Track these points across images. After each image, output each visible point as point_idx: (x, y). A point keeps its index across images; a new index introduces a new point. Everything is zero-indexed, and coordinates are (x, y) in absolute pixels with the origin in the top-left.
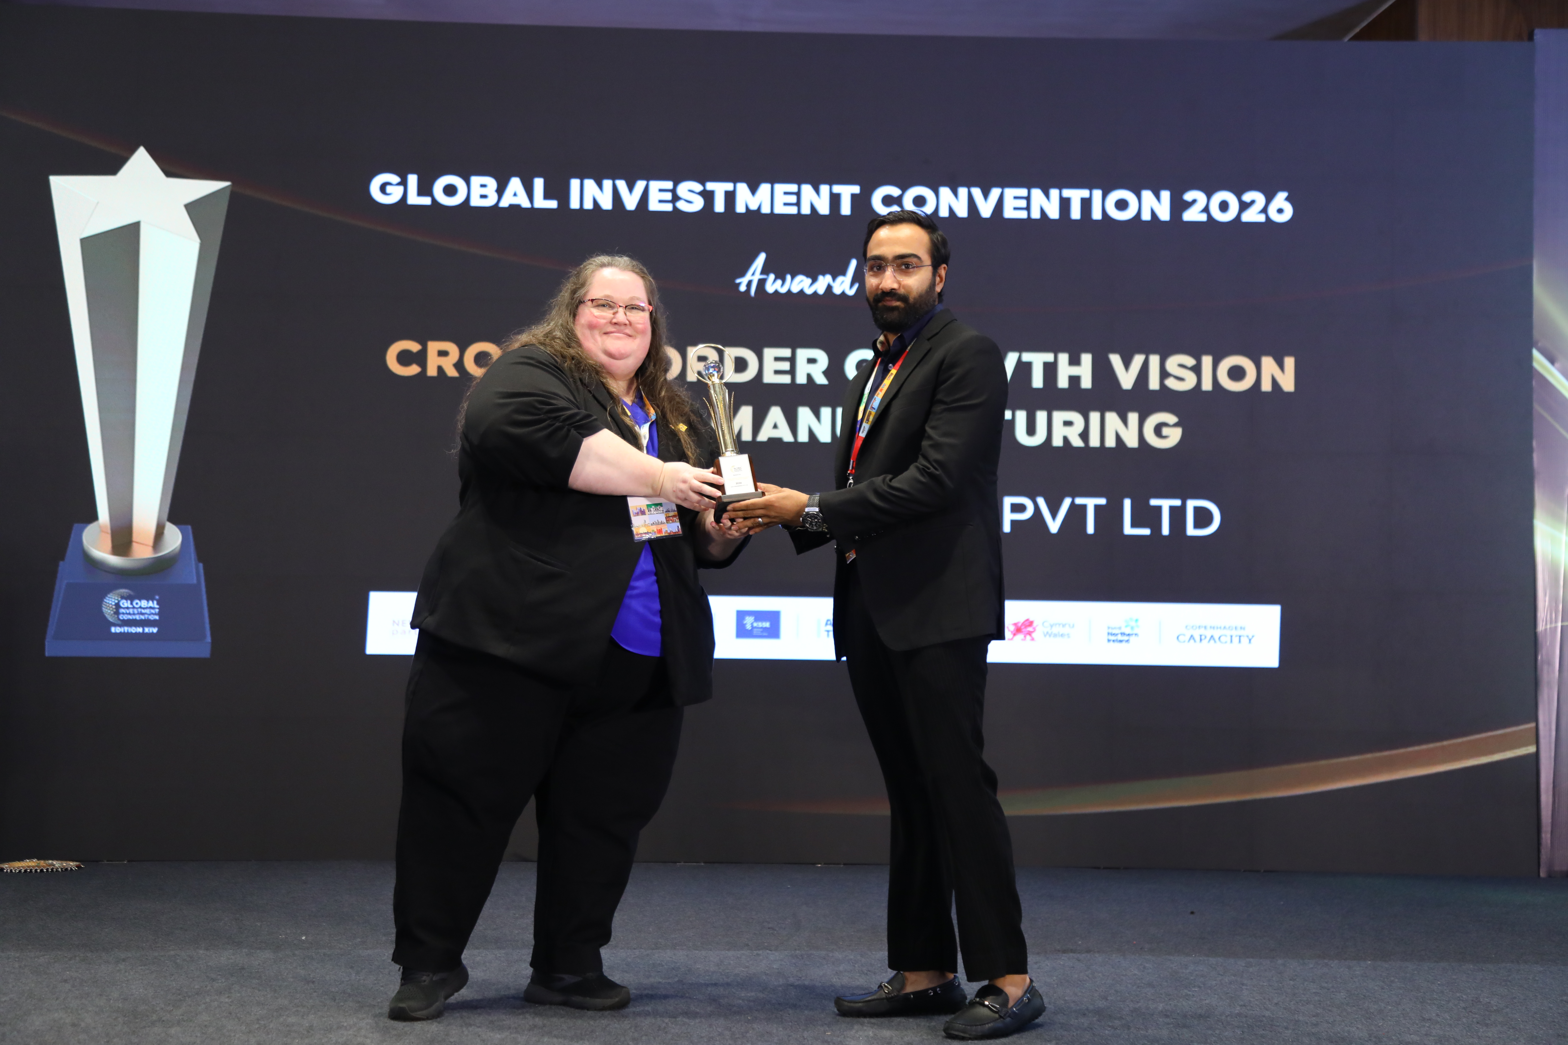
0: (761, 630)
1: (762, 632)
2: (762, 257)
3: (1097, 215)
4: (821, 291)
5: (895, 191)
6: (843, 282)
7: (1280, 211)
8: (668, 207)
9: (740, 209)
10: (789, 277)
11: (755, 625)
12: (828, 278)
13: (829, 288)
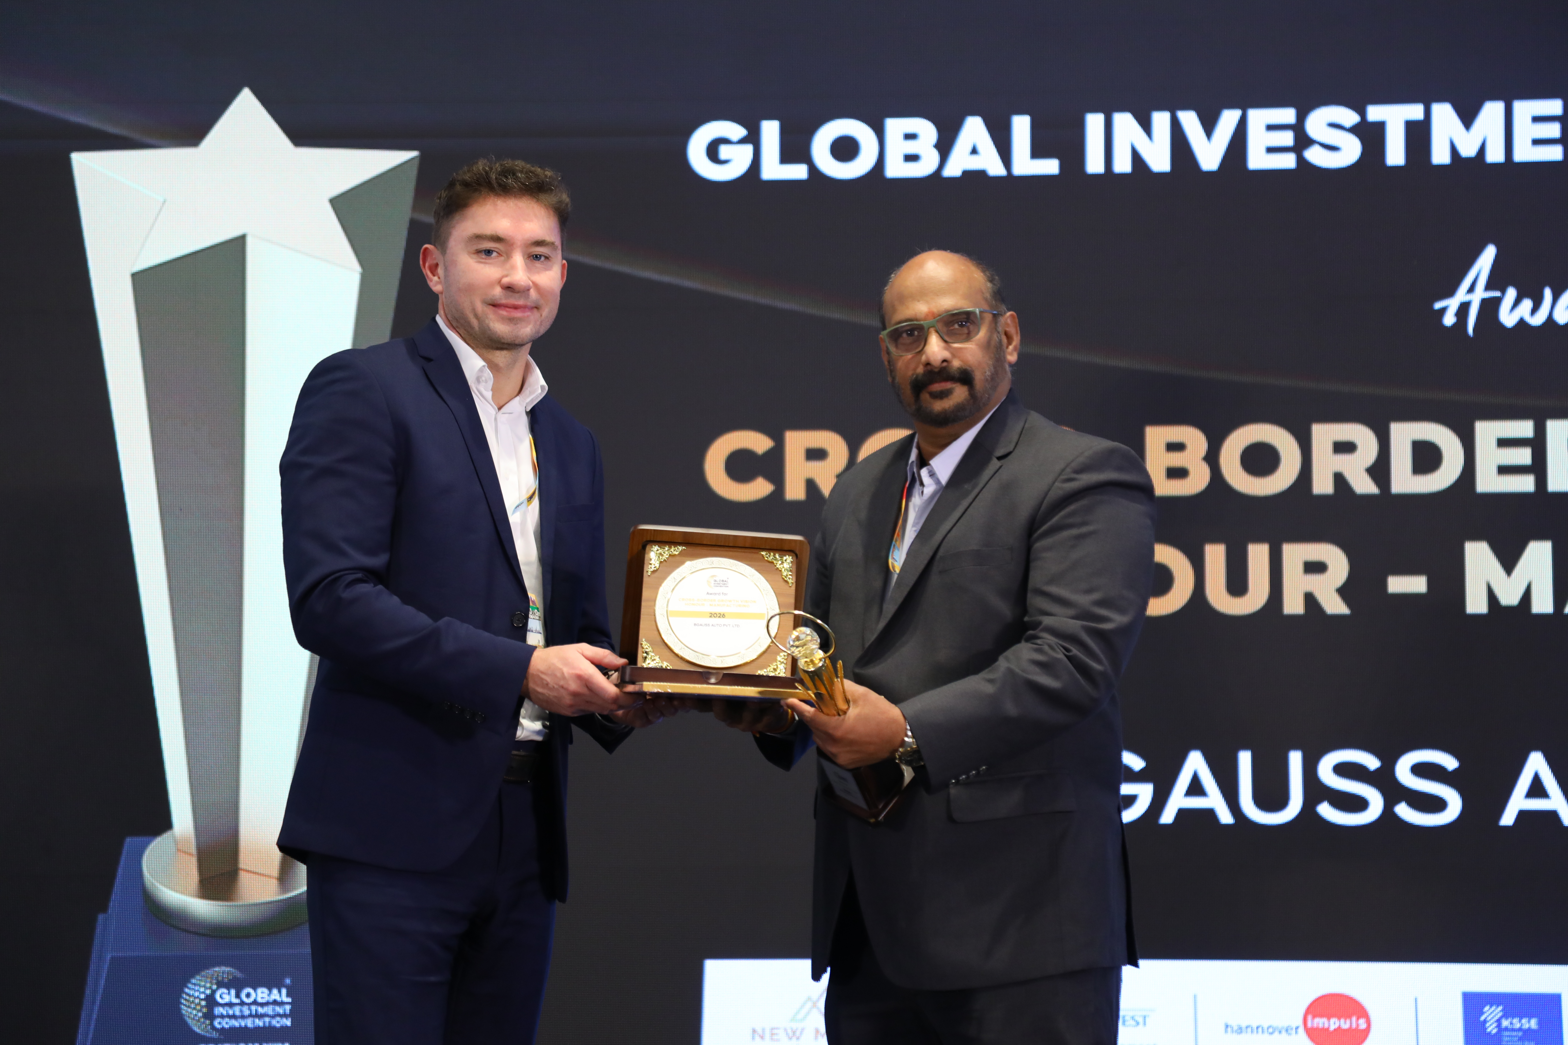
0: (1520, 1034)
1: (1521, 1039)
2: (1489, 255)
8: (1288, 161)
9: (1440, 156)
10: (1548, 293)
11: (1505, 1023)
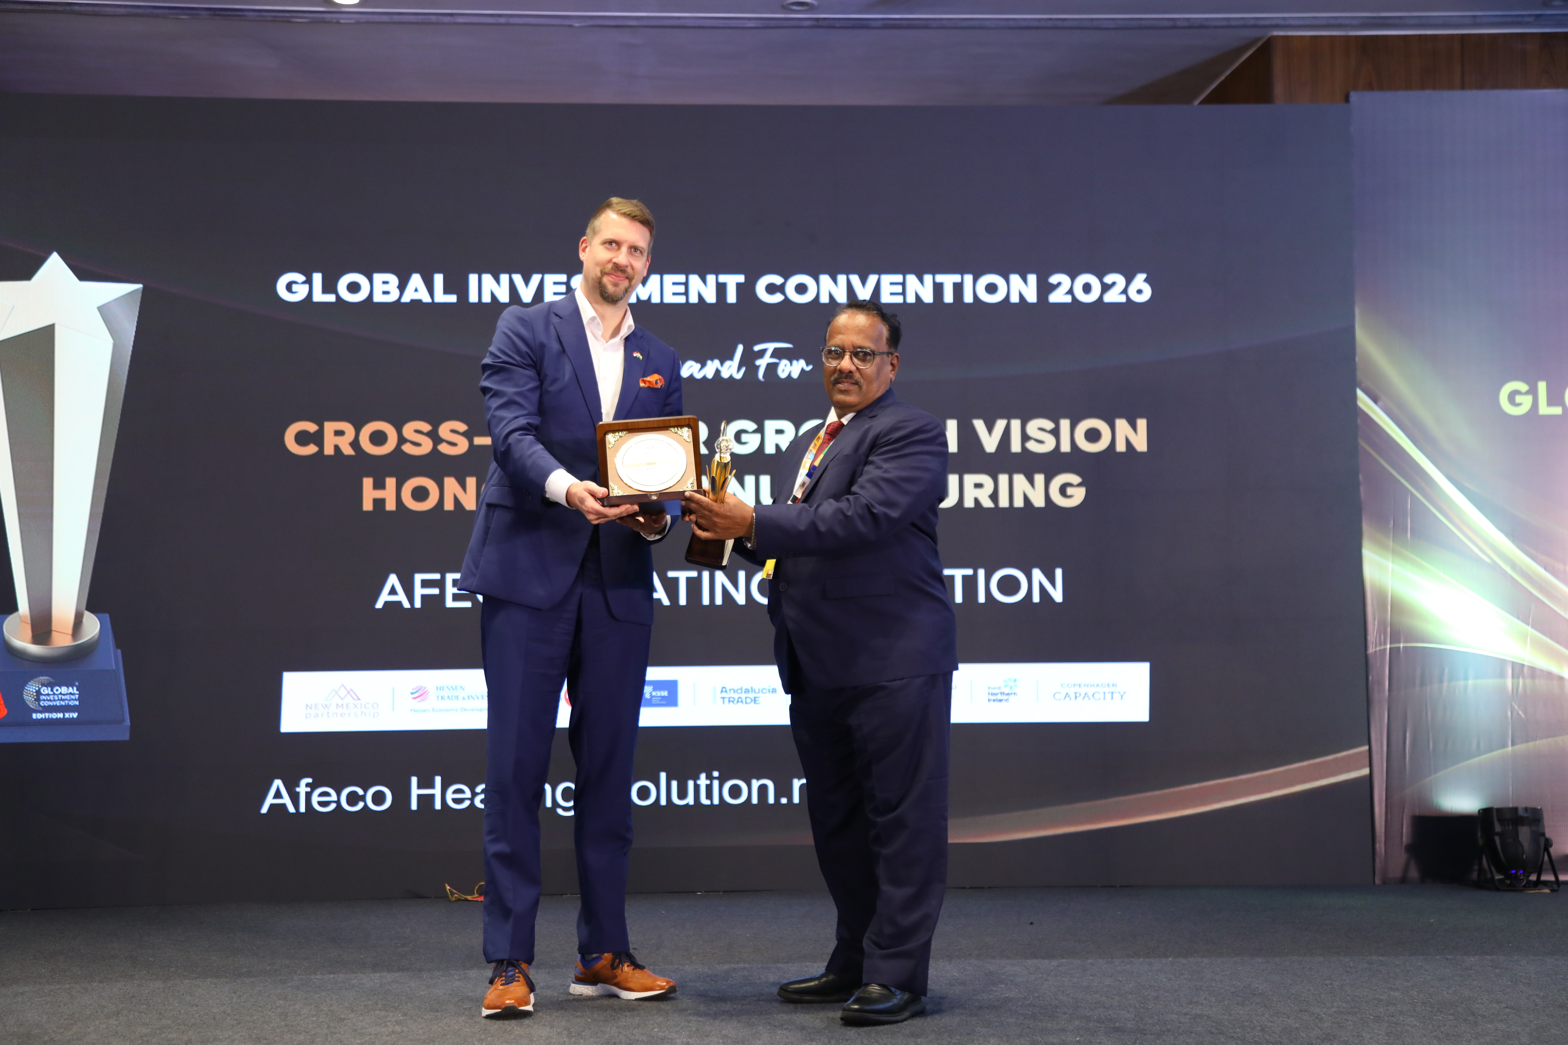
1: (660, 700)
3: (968, 298)
4: (710, 376)
5: (777, 280)
6: (730, 366)
7: (1140, 292)
12: (717, 363)
13: (718, 372)
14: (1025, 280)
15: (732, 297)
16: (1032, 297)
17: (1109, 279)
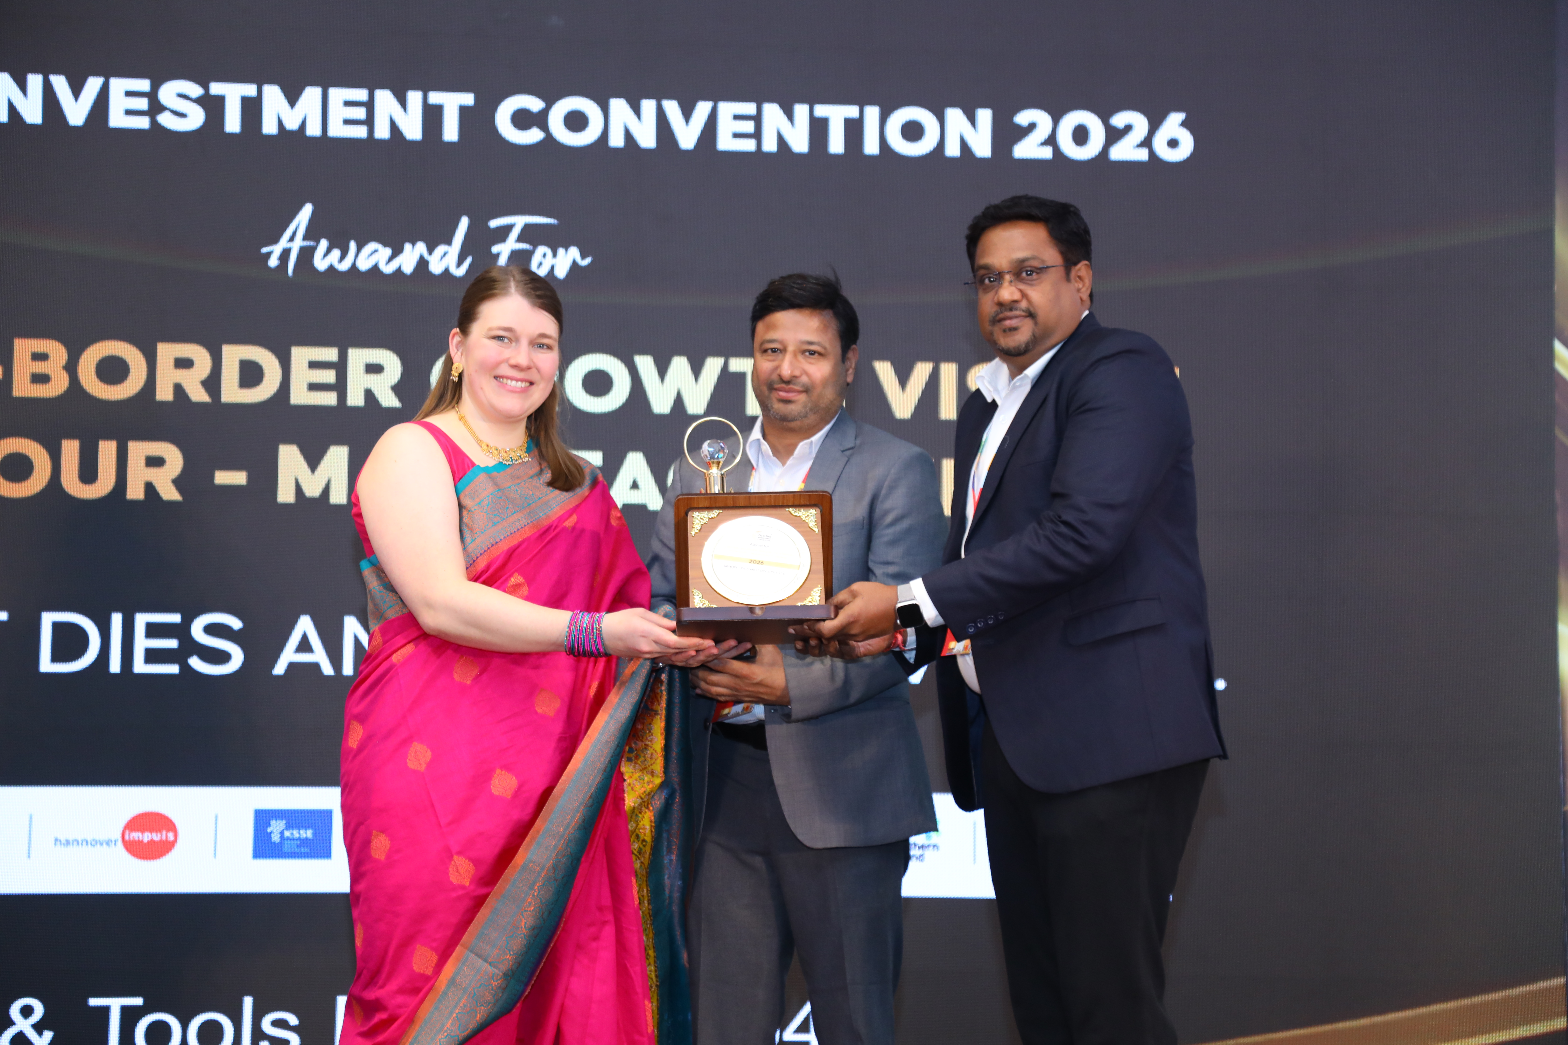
0: (298, 842)
1: (298, 846)
2: (306, 212)
3: (871, 147)
4: (408, 268)
5: (534, 104)
6: (445, 254)
7: (1173, 143)
8: (143, 123)
9: (269, 127)
10: (353, 245)
11: (287, 834)
12: (421, 248)
13: (422, 263)
14: (972, 120)
15: (451, 132)
16: (982, 147)
17: (1119, 120)
